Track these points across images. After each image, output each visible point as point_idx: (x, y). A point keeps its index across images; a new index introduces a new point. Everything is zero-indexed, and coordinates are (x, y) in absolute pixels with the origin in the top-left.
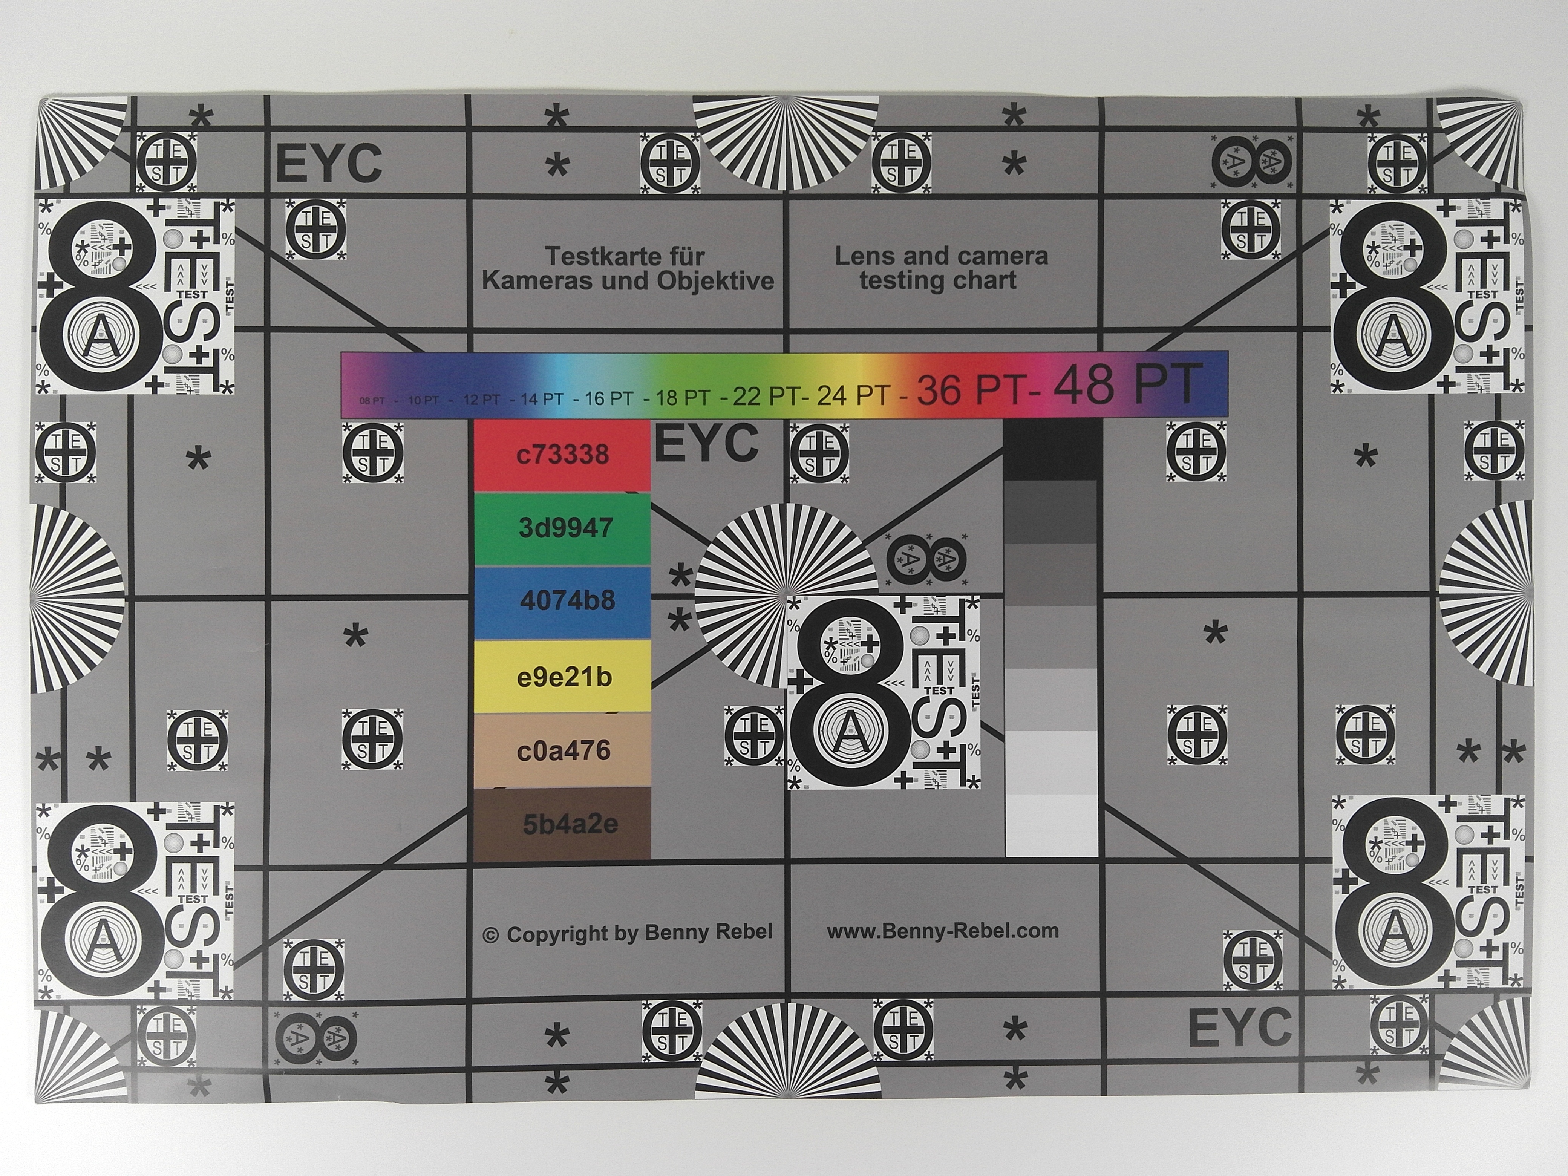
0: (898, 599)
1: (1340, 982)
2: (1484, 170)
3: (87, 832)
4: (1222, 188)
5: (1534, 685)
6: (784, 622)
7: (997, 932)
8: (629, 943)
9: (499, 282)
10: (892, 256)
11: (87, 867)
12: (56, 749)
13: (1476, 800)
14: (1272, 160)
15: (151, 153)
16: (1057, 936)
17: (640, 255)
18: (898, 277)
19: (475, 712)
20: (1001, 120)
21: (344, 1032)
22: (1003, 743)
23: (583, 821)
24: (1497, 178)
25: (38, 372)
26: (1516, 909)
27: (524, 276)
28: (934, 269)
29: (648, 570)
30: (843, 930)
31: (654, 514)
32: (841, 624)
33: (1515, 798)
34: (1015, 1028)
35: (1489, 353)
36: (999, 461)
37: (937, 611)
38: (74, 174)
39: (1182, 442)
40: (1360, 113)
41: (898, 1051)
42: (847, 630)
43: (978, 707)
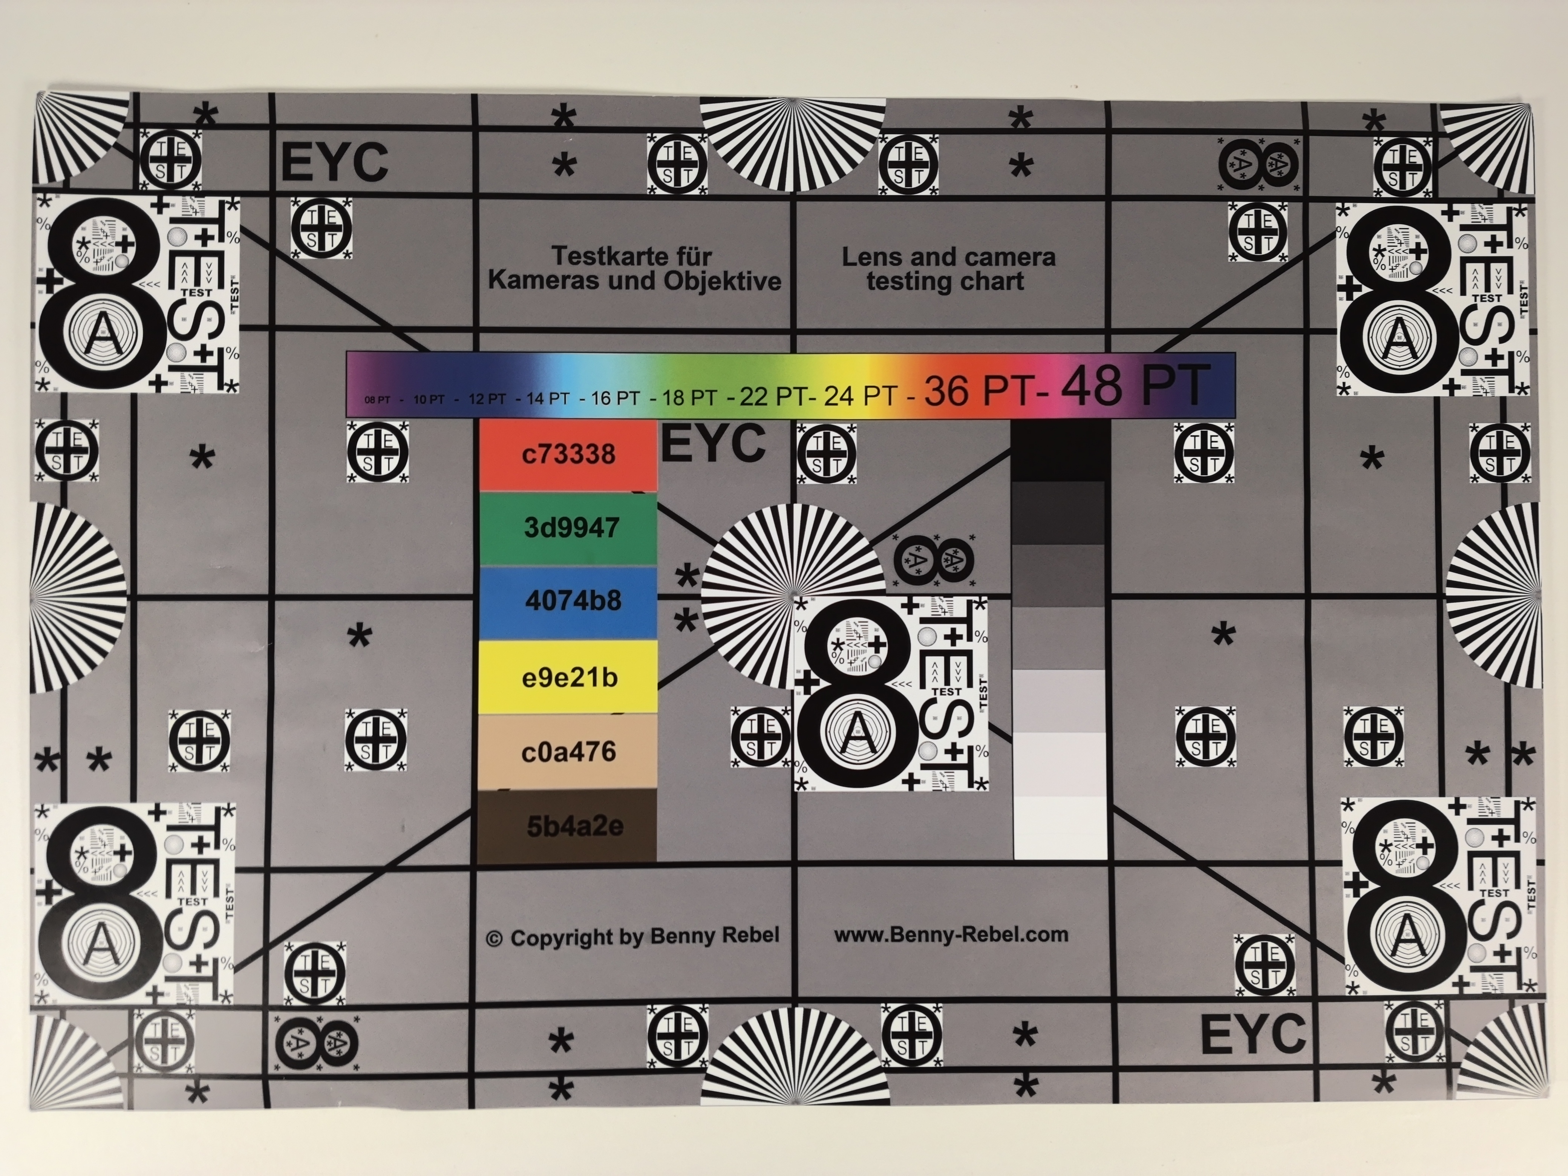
0: (905, 600)
1: (1353, 988)
2: (1486, 176)
3: (86, 833)
4: (1229, 191)
5: (1542, 687)
6: (790, 622)
7: (1006, 936)
8: (635, 947)
9: (506, 281)
10: (899, 257)
11: (86, 869)
12: (56, 750)
13: (1485, 803)
14: (1278, 163)
15: (155, 150)
16: (1066, 940)
17: (647, 255)
18: (906, 277)
21: (345, 1037)
22: (1011, 745)
23: (588, 823)
24: (1501, 183)
25: (38, 369)
26: (1528, 913)
27: (531, 276)
28: (941, 270)
29: (655, 570)
30: (851, 934)
31: (660, 514)
32: (848, 625)
33: (1525, 800)
34: (1025, 1034)
35: (1494, 357)
36: (1007, 462)
37: (945, 612)
38: (74, 170)
39: (1190, 444)
40: (1365, 117)
41: (906, 1057)
42: (855, 631)
43: (985, 709)
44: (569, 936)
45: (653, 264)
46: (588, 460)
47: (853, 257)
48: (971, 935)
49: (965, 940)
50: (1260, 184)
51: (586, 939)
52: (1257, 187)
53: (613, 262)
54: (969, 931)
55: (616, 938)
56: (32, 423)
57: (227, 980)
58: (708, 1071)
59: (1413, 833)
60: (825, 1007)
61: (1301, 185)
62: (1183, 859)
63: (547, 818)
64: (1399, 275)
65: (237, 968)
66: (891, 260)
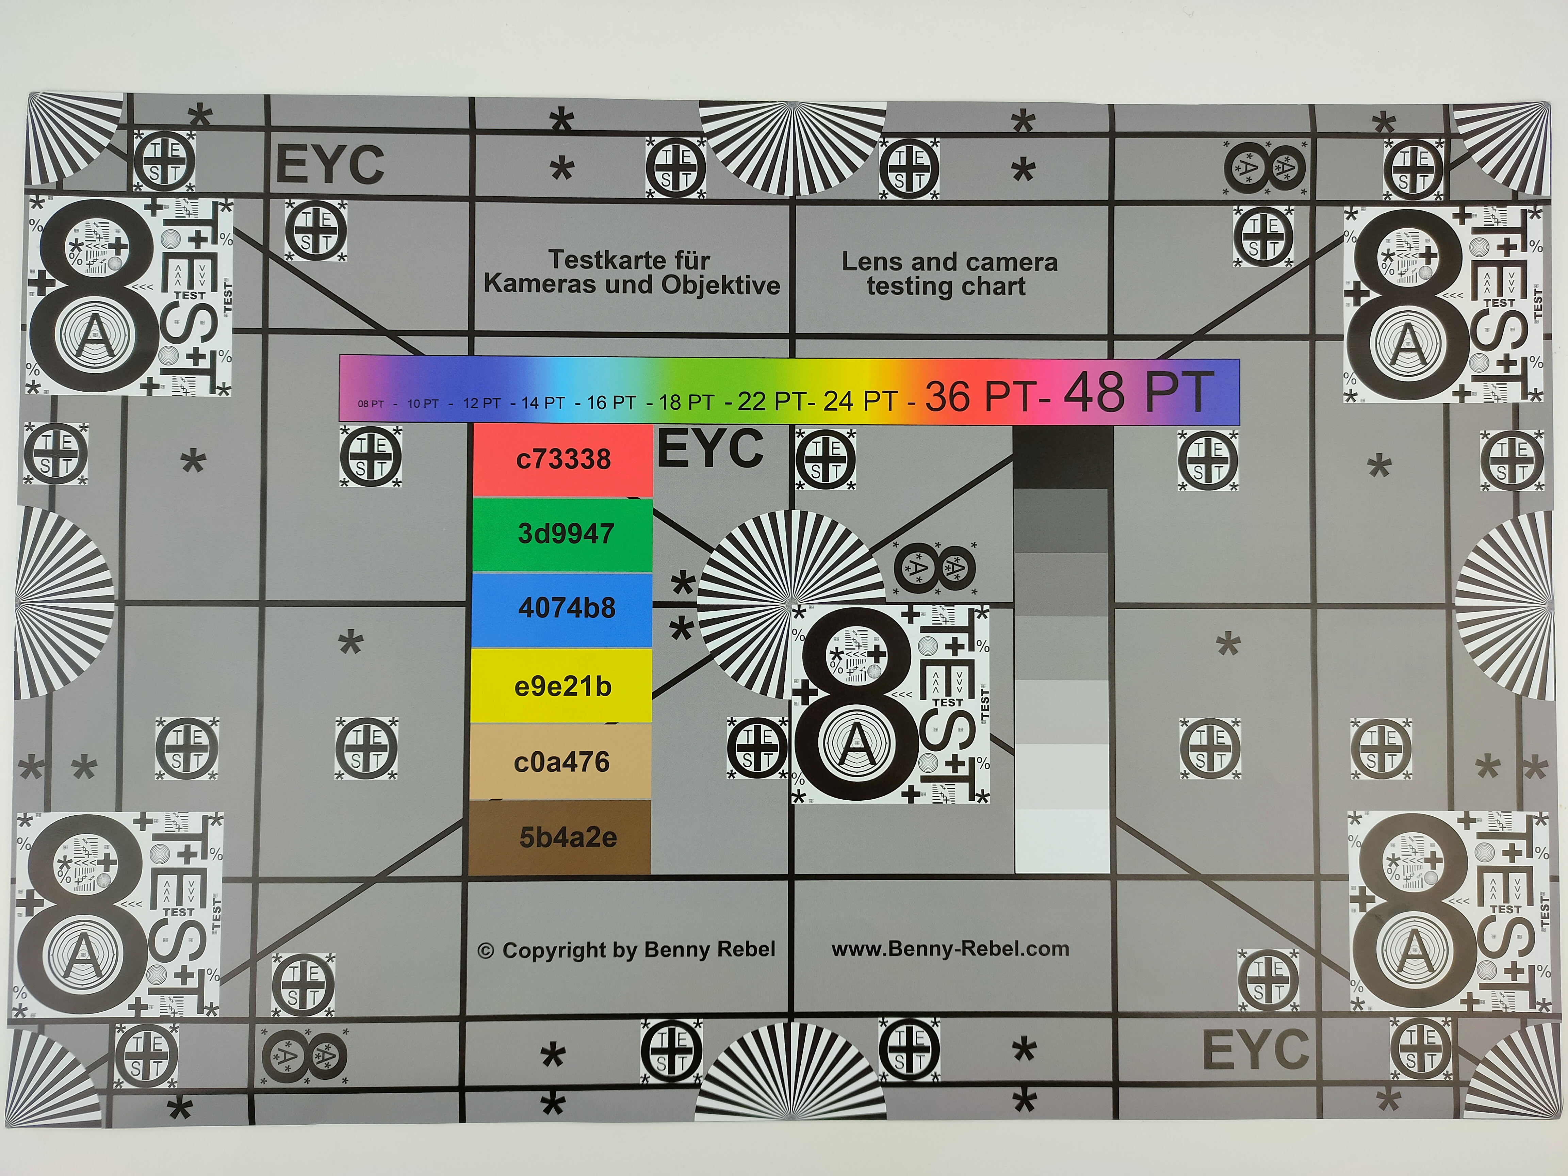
0: (905, 608)
1: (1358, 1004)
2: (1501, 177)
3: (70, 842)
6: (788, 631)
7: (1006, 950)
9: (502, 286)
10: (899, 262)
11: (68, 879)
12: (40, 757)
16: (1067, 954)
19: (471, 722)
20: (1010, 126)
24: (1515, 185)
25: (28, 371)
26: (1542, 930)
27: (527, 279)
28: (942, 275)
29: (650, 578)
30: (848, 947)
31: (656, 520)
32: (847, 633)
33: (1538, 815)
34: (1024, 1048)
35: (1507, 362)
36: (1009, 469)
37: (946, 621)
38: (68, 171)
40: (1375, 119)
41: (904, 1071)
42: (854, 640)
43: (987, 720)
44: (561, 949)
45: (651, 268)
46: (583, 465)
47: (853, 262)
48: (970, 949)
49: (964, 954)
50: (1266, 188)
51: (578, 952)
52: (1263, 191)
53: (610, 265)
54: (968, 945)
55: (609, 951)
56: (21, 426)
57: (213, 993)
58: (702, 1087)
59: (1421, 847)
60: (821, 1022)
61: (1308, 190)
62: (1188, 873)
63: (539, 828)
64: (1409, 279)
65: (223, 980)
66: (892, 265)
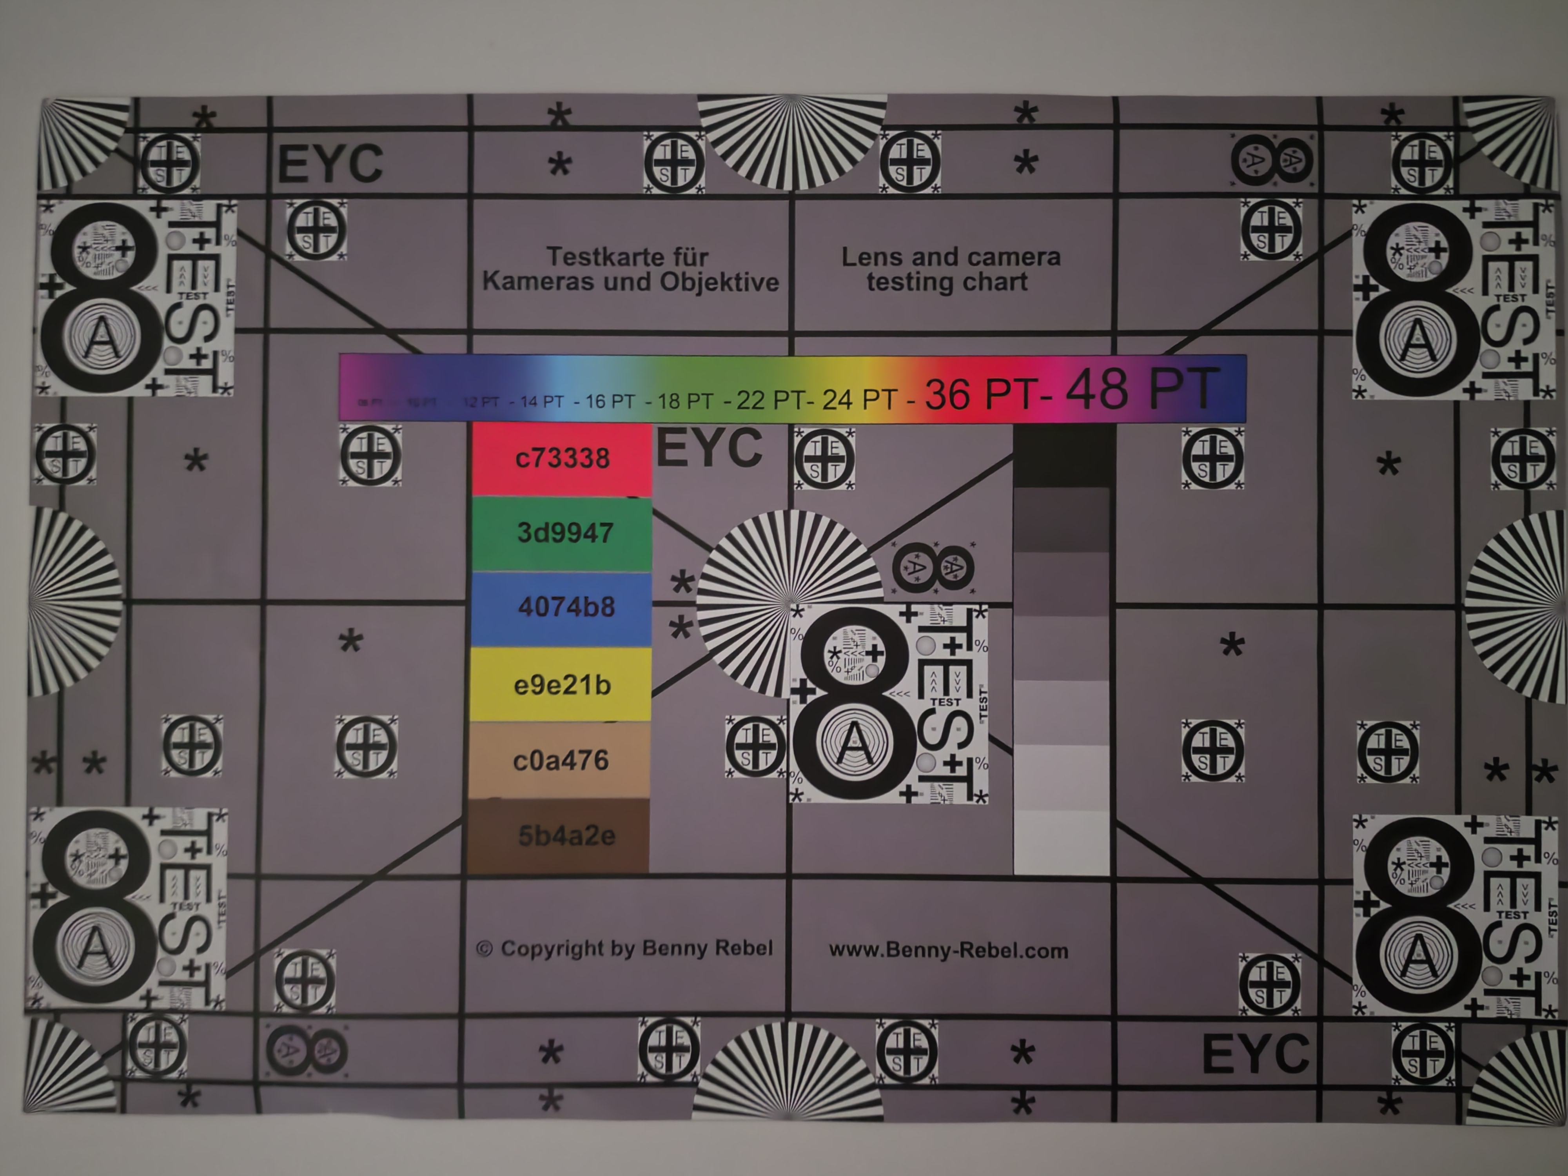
1: (1360, 1008)
2: (1512, 170)
3: (81, 837)
4: (1241, 187)
6: (787, 631)
8: (626, 959)
9: (500, 284)
10: (900, 257)
11: (80, 873)
12: (52, 753)
13: (1504, 821)
14: (1293, 159)
15: (154, 155)
16: (1066, 957)
17: (642, 256)
18: (906, 278)
19: (470, 720)
20: (1012, 118)
21: (335, 1046)
22: (1011, 757)
23: (580, 833)
24: (1527, 177)
25: (38, 373)
26: (1549, 937)
27: (525, 277)
28: (943, 271)
29: (649, 577)
30: (846, 947)
31: (655, 519)
32: (845, 633)
33: (1547, 819)
34: (1023, 1052)
35: (1518, 359)
36: (1010, 466)
37: (944, 621)
38: (76, 175)
39: (1198, 449)
40: (1384, 112)
41: (901, 1073)
42: (852, 639)
43: (986, 720)
44: (559, 947)
45: (649, 265)
46: (582, 464)
47: (853, 258)
48: (968, 950)
49: (962, 956)
50: (1273, 180)
51: (577, 950)
52: (1270, 183)
53: (608, 262)
54: (967, 947)
55: (607, 949)
56: (32, 427)
57: (219, 986)
58: (700, 1086)
59: (1427, 851)
60: (819, 1022)
61: (1316, 181)
62: (1188, 876)
63: (538, 827)
64: (1418, 274)
65: (229, 974)
66: (892, 260)
